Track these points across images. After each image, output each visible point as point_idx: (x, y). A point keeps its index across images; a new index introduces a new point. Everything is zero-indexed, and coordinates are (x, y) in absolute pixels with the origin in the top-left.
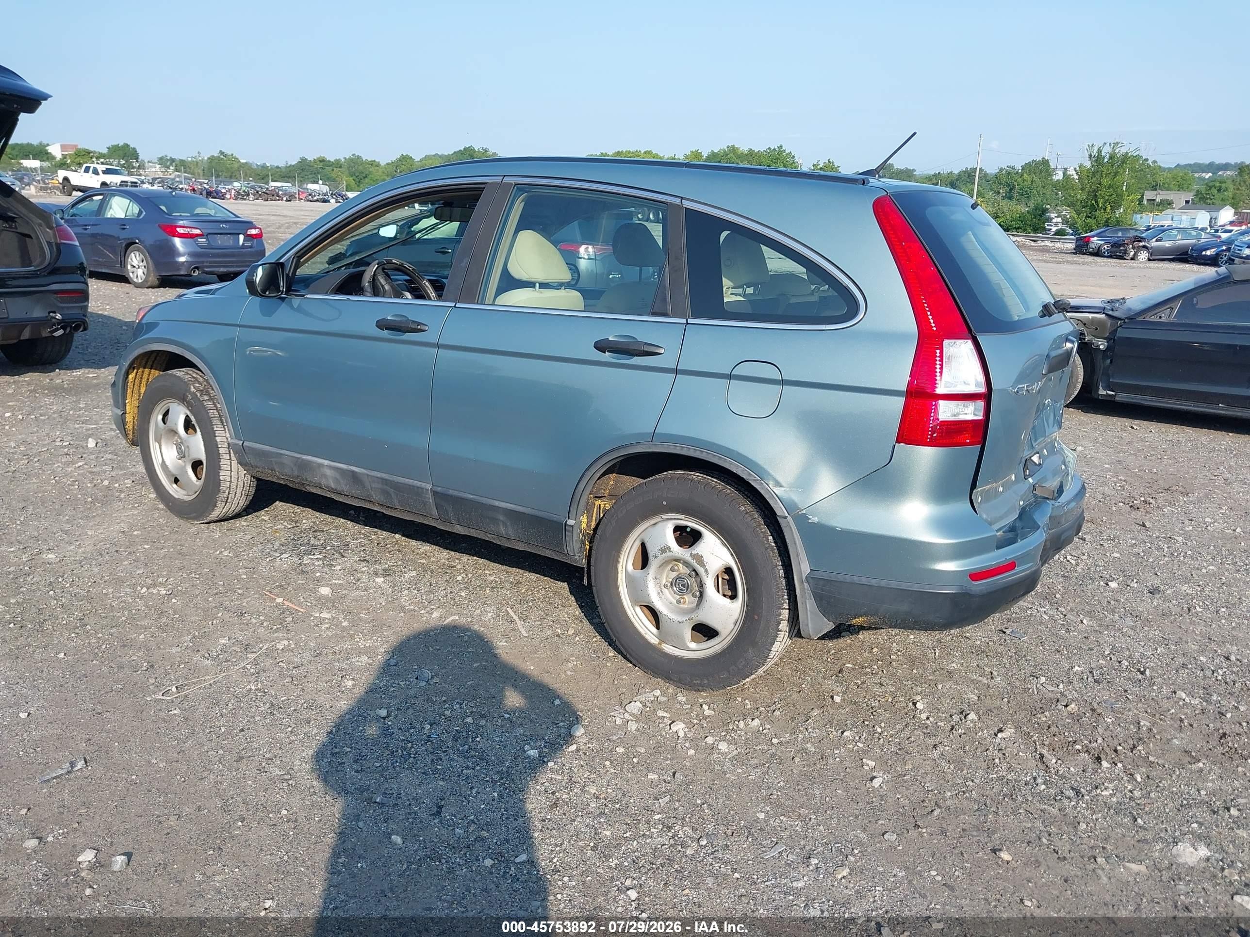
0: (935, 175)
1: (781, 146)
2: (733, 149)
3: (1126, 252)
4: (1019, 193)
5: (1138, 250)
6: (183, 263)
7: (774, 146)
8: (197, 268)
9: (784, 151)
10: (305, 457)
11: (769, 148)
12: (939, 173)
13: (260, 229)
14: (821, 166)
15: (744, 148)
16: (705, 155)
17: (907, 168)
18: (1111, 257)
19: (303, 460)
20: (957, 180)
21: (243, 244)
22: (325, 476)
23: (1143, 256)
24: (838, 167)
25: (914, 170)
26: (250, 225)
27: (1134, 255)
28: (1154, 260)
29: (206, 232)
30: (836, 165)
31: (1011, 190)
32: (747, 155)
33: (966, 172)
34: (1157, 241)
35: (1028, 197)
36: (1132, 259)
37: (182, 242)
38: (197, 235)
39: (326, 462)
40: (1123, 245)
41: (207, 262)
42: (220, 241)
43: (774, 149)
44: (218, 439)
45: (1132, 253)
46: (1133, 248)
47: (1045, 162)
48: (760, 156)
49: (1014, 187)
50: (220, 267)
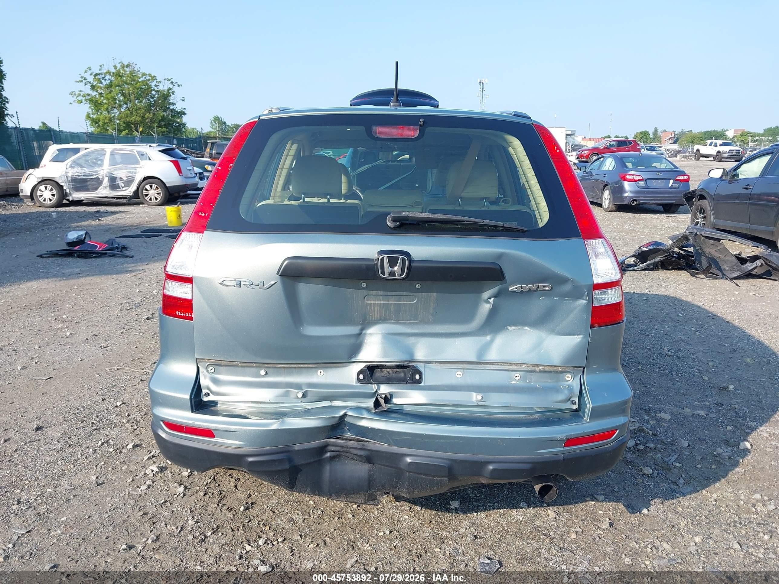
6: (626, 197)
8: (636, 200)
13: (688, 176)
21: (672, 186)
26: (682, 173)
29: (645, 178)
37: (629, 185)
38: (639, 180)
41: (642, 197)
42: (655, 184)
50: (651, 200)
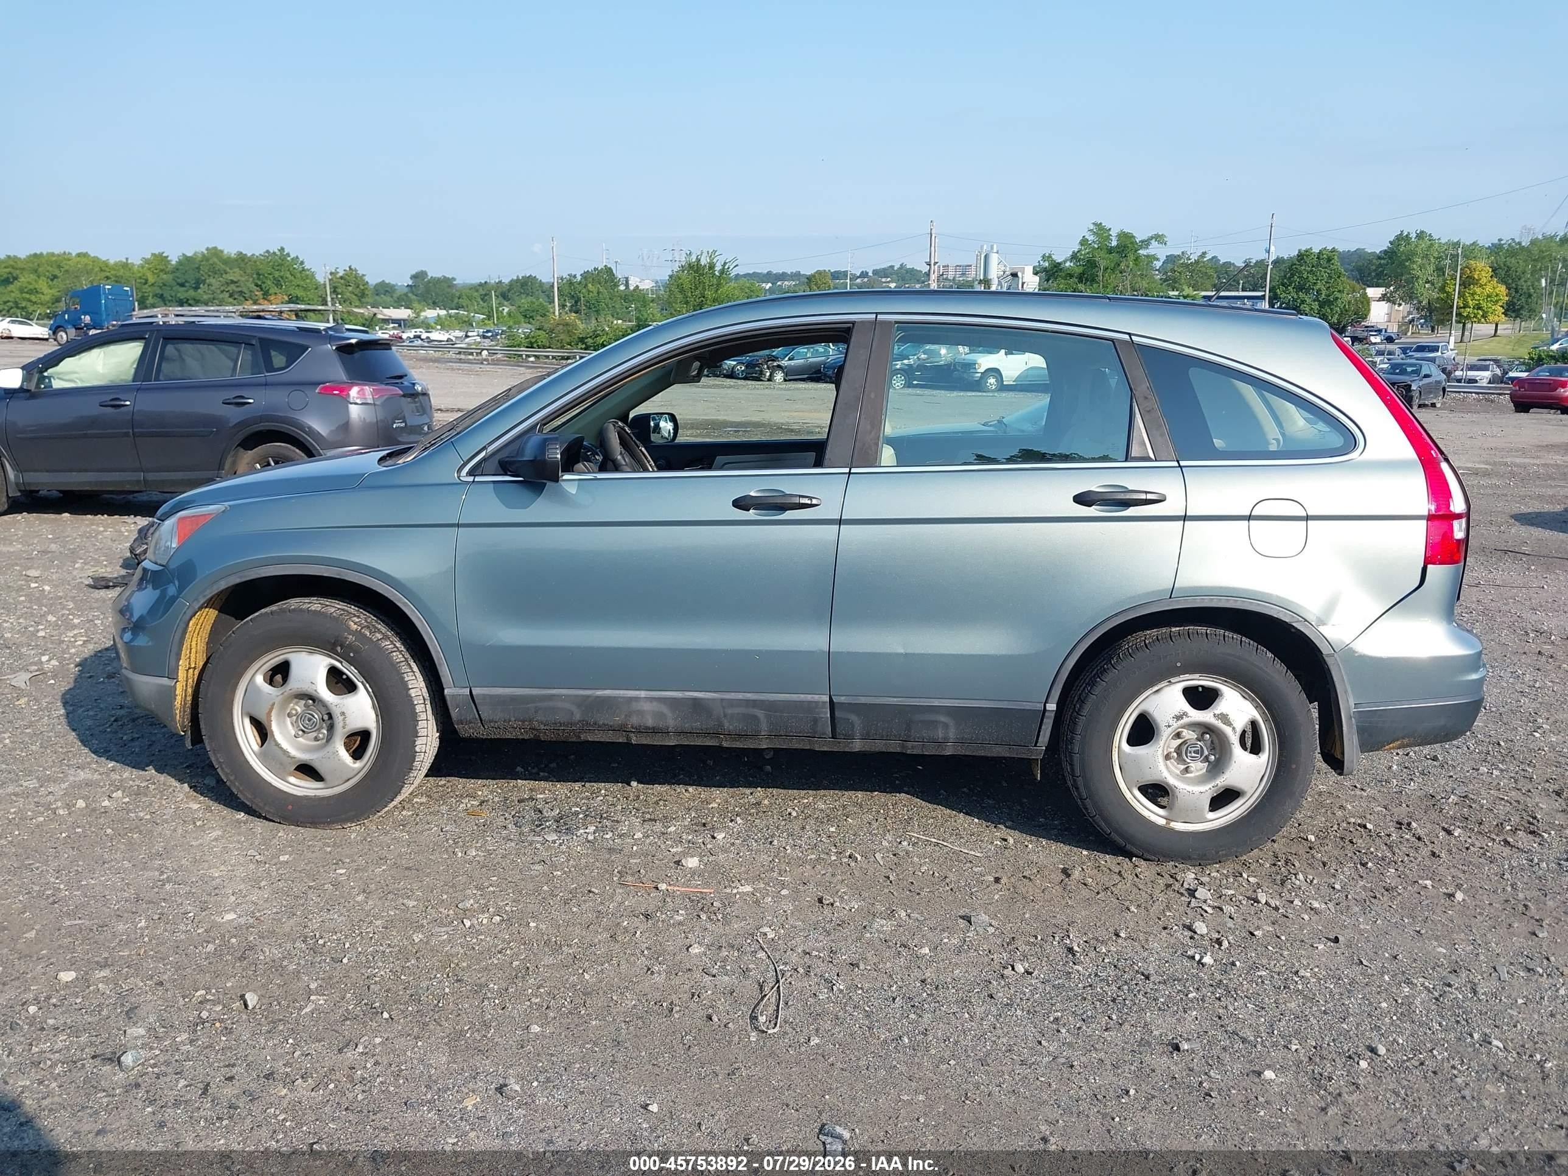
0: (481, 285)
1: (282, 249)
2: (215, 252)
3: (761, 373)
4: (586, 306)
5: (773, 370)
7: (274, 248)
9: (288, 255)
10: (599, 693)
11: (268, 251)
12: (486, 282)
14: (341, 274)
15: (230, 249)
16: (174, 260)
17: (445, 277)
18: (746, 378)
19: (598, 697)
20: (509, 290)
22: (640, 713)
23: (779, 376)
24: (364, 275)
25: (454, 279)
27: (770, 375)
28: (790, 380)
30: (360, 272)
31: (576, 302)
32: (237, 260)
33: (518, 280)
34: (790, 359)
35: (596, 311)
36: (769, 380)
39: (643, 694)
40: (757, 365)
43: (274, 253)
44: (413, 693)
45: (768, 374)
46: (768, 368)
47: (609, 271)
48: (255, 262)
49: (579, 299)
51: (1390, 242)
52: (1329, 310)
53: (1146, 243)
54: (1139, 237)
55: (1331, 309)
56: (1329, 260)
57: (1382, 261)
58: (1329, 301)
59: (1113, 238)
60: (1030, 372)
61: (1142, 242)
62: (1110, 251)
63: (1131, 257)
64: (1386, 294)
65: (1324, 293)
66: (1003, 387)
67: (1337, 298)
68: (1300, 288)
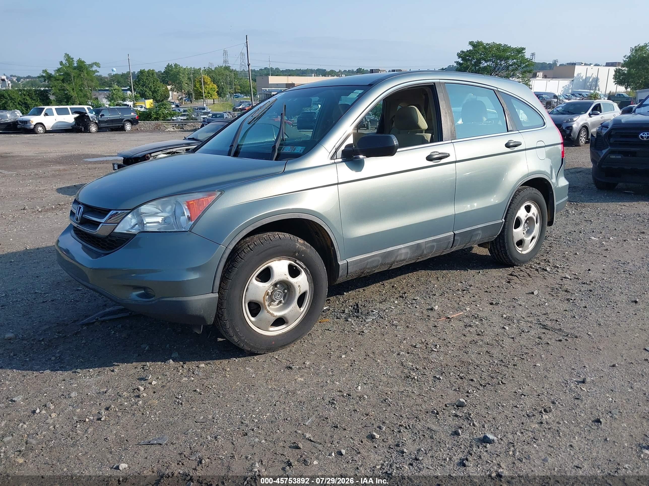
19: (388, 252)
22: (400, 254)
51: (165, 68)
52: (156, 95)
53: (91, 66)
54: (88, 62)
55: (157, 94)
56: (153, 74)
57: (164, 75)
58: (155, 91)
59: (75, 62)
60: (58, 124)
61: (89, 65)
62: (75, 68)
63: (85, 72)
64: (172, 88)
65: (153, 87)
66: (47, 132)
67: (158, 90)
68: (143, 86)
